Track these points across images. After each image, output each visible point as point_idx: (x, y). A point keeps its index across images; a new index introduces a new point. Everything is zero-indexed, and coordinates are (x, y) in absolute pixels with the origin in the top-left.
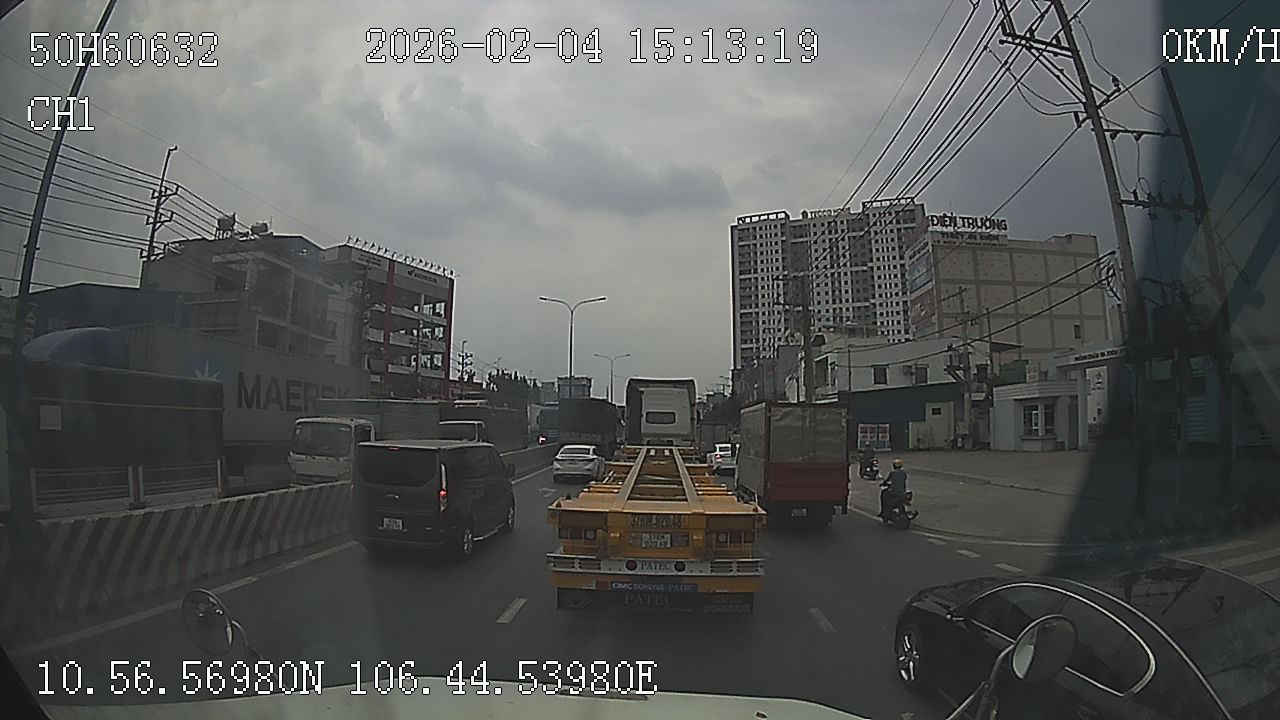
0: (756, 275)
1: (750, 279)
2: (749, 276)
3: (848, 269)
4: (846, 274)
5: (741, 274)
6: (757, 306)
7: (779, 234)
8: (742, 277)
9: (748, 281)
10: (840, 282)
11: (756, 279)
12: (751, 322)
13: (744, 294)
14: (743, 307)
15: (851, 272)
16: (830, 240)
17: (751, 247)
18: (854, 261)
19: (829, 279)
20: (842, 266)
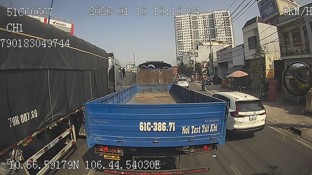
5: (177, 30)
6: (183, 39)
7: (188, 19)
9: (179, 32)
10: (207, 32)
11: (182, 31)
13: (179, 36)
14: (179, 39)
15: (210, 30)
16: (203, 20)
18: (211, 26)
19: (203, 32)
20: (207, 28)
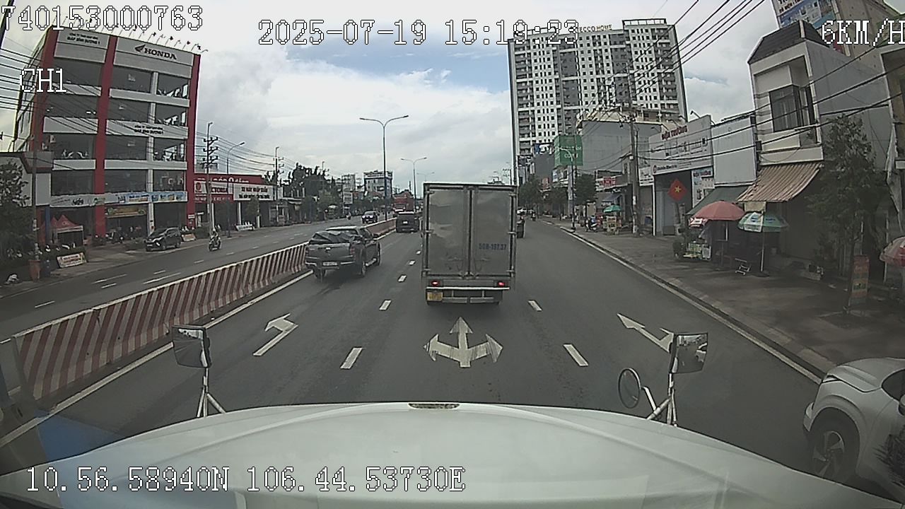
0: (531, 79)
1: (526, 82)
2: (525, 80)
3: (611, 76)
4: (609, 79)
5: (517, 78)
6: (533, 105)
7: (550, 45)
8: (518, 81)
9: (524, 84)
10: (605, 86)
11: (531, 82)
12: (528, 119)
13: (522, 95)
14: (521, 106)
15: (614, 78)
16: (595, 50)
17: (526, 56)
18: (617, 68)
19: (595, 84)
20: (606, 72)
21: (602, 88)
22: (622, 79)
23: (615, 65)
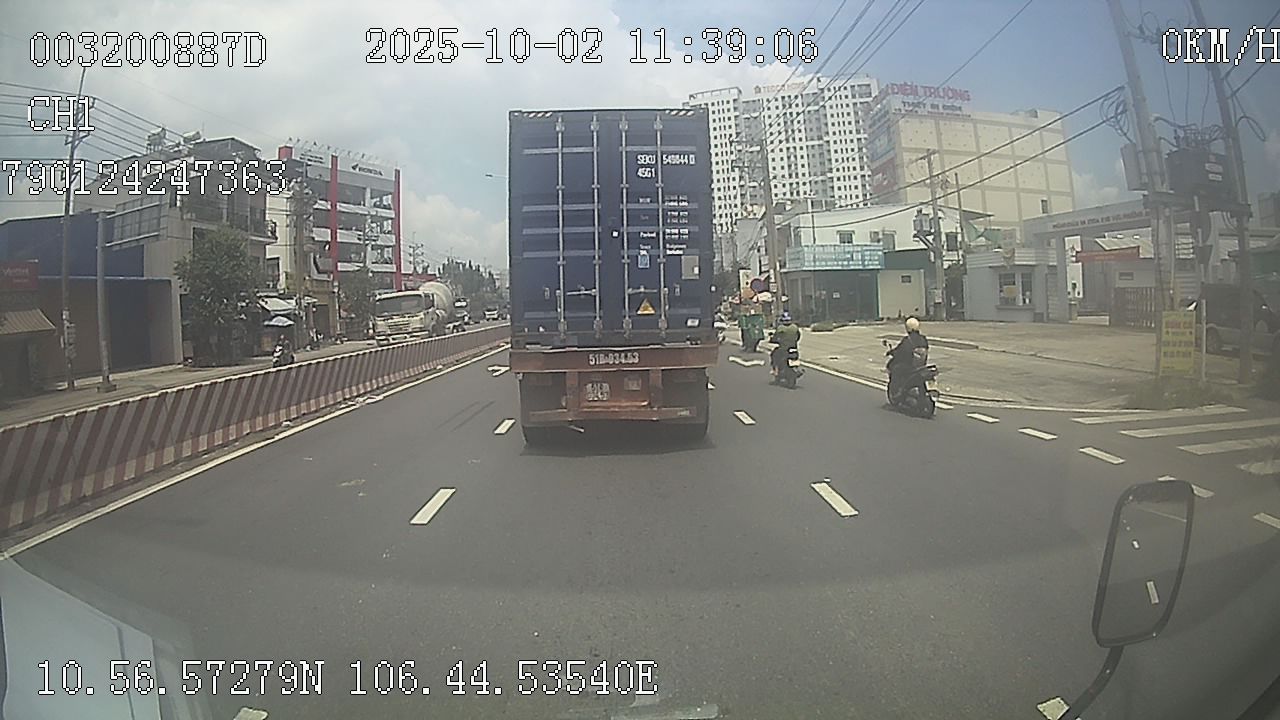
3: (804, 144)
4: (801, 148)
7: (732, 110)
10: (796, 157)
15: (807, 147)
16: (785, 114)
18: (810, 135)
19: (784, 154)
20: (797, 140)
21: (792, 158)
22: (817, 147)
23: (808, 130)
